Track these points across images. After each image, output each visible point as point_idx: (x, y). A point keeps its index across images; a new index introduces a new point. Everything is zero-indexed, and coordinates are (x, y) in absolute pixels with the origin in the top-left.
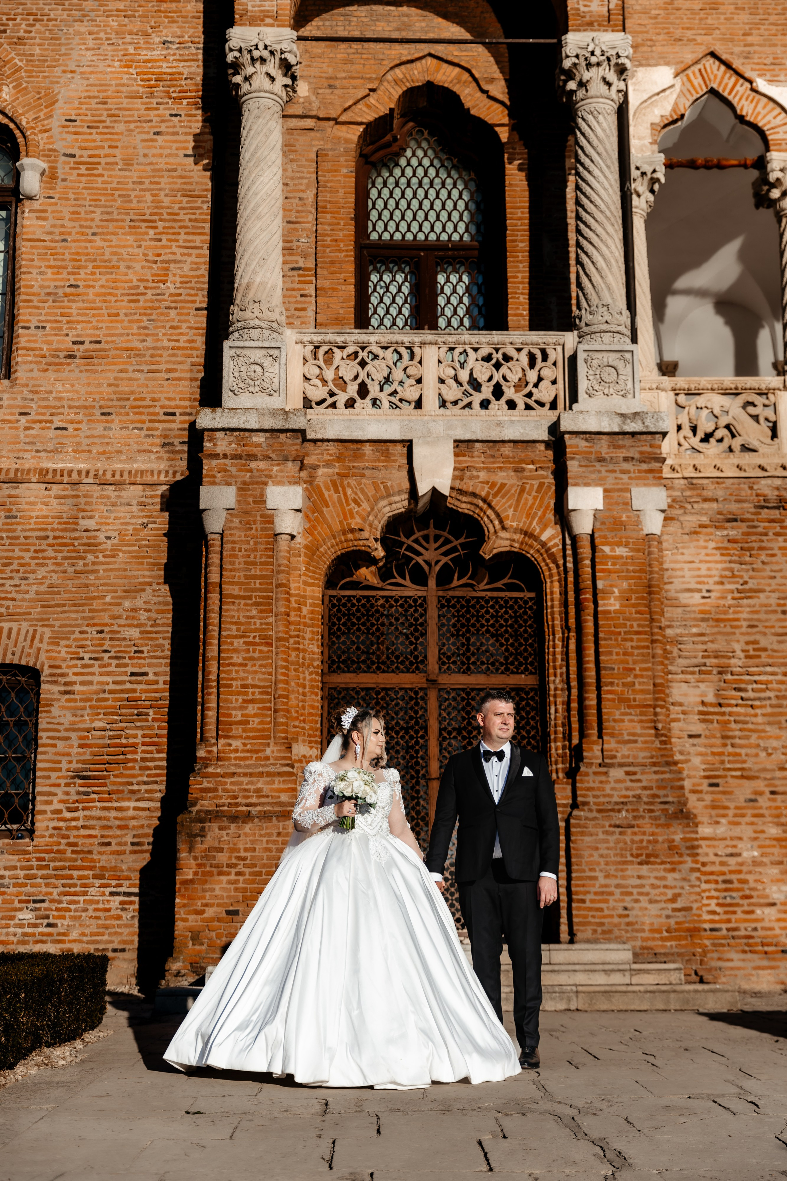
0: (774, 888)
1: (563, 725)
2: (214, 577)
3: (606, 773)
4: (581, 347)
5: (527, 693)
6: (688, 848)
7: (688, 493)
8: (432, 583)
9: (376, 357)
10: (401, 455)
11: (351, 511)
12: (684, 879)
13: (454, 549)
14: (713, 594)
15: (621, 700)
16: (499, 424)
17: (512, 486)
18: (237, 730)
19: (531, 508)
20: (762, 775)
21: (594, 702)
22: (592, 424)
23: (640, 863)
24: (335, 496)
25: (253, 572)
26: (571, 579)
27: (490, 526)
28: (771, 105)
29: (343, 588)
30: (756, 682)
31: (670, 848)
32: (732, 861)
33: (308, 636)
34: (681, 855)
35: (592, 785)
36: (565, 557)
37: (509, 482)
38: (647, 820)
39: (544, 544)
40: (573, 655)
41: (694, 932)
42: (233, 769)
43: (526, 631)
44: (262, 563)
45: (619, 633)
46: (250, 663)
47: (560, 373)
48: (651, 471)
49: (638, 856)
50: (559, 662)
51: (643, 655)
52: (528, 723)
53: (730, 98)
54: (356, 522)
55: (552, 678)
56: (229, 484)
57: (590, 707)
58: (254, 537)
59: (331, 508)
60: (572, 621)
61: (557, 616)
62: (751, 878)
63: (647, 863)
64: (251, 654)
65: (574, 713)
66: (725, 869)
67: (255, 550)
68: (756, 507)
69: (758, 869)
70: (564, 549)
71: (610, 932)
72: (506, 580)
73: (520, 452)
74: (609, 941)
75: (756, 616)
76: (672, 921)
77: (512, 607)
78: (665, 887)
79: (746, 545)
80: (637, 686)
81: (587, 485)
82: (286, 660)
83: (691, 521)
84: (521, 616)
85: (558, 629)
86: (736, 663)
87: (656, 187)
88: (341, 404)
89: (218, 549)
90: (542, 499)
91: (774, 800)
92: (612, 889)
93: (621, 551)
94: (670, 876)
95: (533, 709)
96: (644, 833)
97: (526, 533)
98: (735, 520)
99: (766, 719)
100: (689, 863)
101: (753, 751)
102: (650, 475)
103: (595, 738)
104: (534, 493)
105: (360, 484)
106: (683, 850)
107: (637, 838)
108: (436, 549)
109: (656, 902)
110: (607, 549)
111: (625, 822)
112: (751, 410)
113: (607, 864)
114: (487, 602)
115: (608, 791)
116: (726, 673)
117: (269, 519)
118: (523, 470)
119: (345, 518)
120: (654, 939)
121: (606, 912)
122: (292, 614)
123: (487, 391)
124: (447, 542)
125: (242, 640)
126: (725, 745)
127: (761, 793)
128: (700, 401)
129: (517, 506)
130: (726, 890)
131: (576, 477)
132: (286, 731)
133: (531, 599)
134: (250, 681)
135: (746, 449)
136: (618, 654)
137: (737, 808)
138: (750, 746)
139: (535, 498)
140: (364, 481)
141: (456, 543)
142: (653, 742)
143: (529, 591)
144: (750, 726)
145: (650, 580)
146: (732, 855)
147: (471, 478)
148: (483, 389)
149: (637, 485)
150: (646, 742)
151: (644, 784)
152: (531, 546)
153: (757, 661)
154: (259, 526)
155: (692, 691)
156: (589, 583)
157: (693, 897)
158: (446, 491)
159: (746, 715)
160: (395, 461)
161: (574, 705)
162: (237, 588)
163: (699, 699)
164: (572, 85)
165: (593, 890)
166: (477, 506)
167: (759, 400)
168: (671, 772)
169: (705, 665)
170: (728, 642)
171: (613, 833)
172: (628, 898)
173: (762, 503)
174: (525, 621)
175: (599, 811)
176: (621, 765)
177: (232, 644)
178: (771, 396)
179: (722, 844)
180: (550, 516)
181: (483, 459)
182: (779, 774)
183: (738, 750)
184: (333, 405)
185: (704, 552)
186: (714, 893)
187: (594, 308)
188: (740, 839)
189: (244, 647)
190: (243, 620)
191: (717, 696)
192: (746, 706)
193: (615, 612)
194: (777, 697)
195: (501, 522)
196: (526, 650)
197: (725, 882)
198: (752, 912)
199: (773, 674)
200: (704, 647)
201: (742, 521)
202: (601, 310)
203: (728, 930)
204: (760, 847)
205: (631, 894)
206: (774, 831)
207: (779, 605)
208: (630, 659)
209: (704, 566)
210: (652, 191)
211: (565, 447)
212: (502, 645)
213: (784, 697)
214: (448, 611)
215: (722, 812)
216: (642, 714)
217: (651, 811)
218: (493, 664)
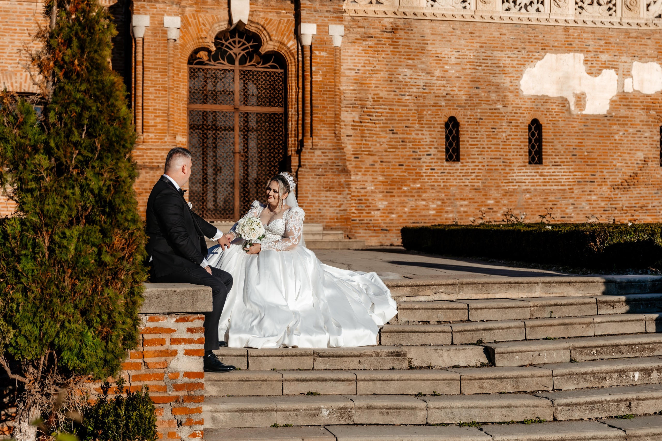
0: (380, 203)
1: (295, 130)
2: (139, 58)
3: (313, 152)
5: (279, 116)
6: (347, 185)
7: (351, 23)
8: (237, 63)
10: (225, 3)
11: (201, 29)
12: (344, 198)
13: (247, 48)
14: (360, 72)
15: (321, 121)
17: (275, 20)
18: (152, 129)
19: (283, 31)
20: (377, 154)
21: (309, 121)
23: (327, 191)
24: (194, 21)
25: (158, 57)
26: (300, 65)
27: (265, 39)
29: (196, 64)
30: (377, 112)
31: (339, 185)
32: (363, 191)
33: (182, 86)
34: (344, 188)
35: (307, 157)
36: (298, 55)
37: (274, 18)
38: (330, 173)
39: (288, 48)
40: (300, 99)
41: (347, 219)
42: (150, 147)
43: (279, 87)
44: (162, 53)
45: (321, 91)
46: (157, 99)
48: (338, 17)
49: (326, 188)
50: (294, 103)
51: (331, 101)
52: (279, 129)
54: (203, 34)
55: (290, 109)
56: (146, 14)
57: (307, 123)
58: (159, 40)
59: (192, 27)
60: (300, 84)
61: (293, 81)
62: (370, 198)
63: (330, 191)
64: (158, 95)
65: (300, 125)
66: (359, 194)
67: (159, 46)
68: (381, 31)
69: (374, 195)
70: (298, 51)
71: (313, 219)
72: (270, 64)
73: (279, 5)
74: (313, 222)
75: (379, 82)
76: (339, 215)
77: (273, 76)
78: (337, 201)
79: (376, 49)
80: (328, 115)
81: (309, 22)
82: (173, 98)
83: (352, 36)
84: (276, 81)
85: (294, 87)
86: (369, 103)
89: (141, 45)
90: (289, 27)
91: (382, 165)
92: (315, 201)
93: (323, 54)
94: (339, 196)
95: (281, 123)
96: (329, 178)
97: (281, 43)
98: (372, 37)
99: (380, 129)
100: (347, 191)
101: (374, 143)
102: (337, 19)
103: (309, 137)
104: (285, 24)
105: (205, 16)
106: (345, 186)
107: (326, 180)
108: (239, 47)
109: (333, 207)
110: (317, 53)
111: (321, 173)
113: (313, 191)
114: (262, 73)
115: (314, 160)
116: (364, 108)
117: (165, 32)
118: (280, 13)
119: (199, 32)
120: (331, 222)
121: (312, 211)
122: (175, 76)
124: (244, 44)
125: (153, 88)
126: (362, 140)
127: (376, 162)
129: (277, 30)
130: (359, 203)
131: (305, 19)
132: (173, 130)
133: (281, 73)
134: (157, 107)
135: (378, 2)
136: (320, 100)
137: (366, 168)
138: (373, 141)
139: (285, 27)
140: (207, 14)
141: (248, 45)
142: (334, 139)
143: (281, 69)
144: (373, 132)
145: (335, 67)
146: (363, 188)
147: (257, 15)
149: (332, 24)
150: (331, 139)
151: (329, 157)
152: (283, 49)
153: (378, 103)
154: (160, 35)
155: (349, 116)
156: (309, 67)
157: (348, 205)
158: (246, 22)
159: (372, 127)
160: (222, 6)
161: (300, 122)
162: (151, 64)
163: (352, 119)
165: (306, 202)
166: (259, 29)
168: (341, 152)
169: (355, 104)
170: (366, 94)
171: (316, 178)
172: (321, 205)
173: (384, 30)
174: (279, 83)
175: (310, 168)
176: (320, 149)
177: (149, 90)
179: (359, 183)
180: (292, 35)
181: (262, 7)
182: (384, 153)
183: (367, 143)
185: (357, 51)
186: (354, 205)
188: (367, 181)
189: (155, 91)
190: (154, 79)
191: (360, 118)
192: (372, 123)
193: (320, 81)
194: (386, 119)
195: (270, 37)
196: (278, 96)
197: (359, 200)
198: (370, 213)
199: (385, 109)
200: (355, 96)
201: (375, 37)
203: (359, 220)
204: (375, 185)
205: (322, 203)
206: (381, 178)
207: (389, 78)
208: (325, 102)
209: (357, 58)
211: (300, 4)
212: (268, 93)
213: (389, 120)
214: (244, 77)
215: (359, 169)
216: (330, 127)
217: (332, 169)
218: (264, 102)
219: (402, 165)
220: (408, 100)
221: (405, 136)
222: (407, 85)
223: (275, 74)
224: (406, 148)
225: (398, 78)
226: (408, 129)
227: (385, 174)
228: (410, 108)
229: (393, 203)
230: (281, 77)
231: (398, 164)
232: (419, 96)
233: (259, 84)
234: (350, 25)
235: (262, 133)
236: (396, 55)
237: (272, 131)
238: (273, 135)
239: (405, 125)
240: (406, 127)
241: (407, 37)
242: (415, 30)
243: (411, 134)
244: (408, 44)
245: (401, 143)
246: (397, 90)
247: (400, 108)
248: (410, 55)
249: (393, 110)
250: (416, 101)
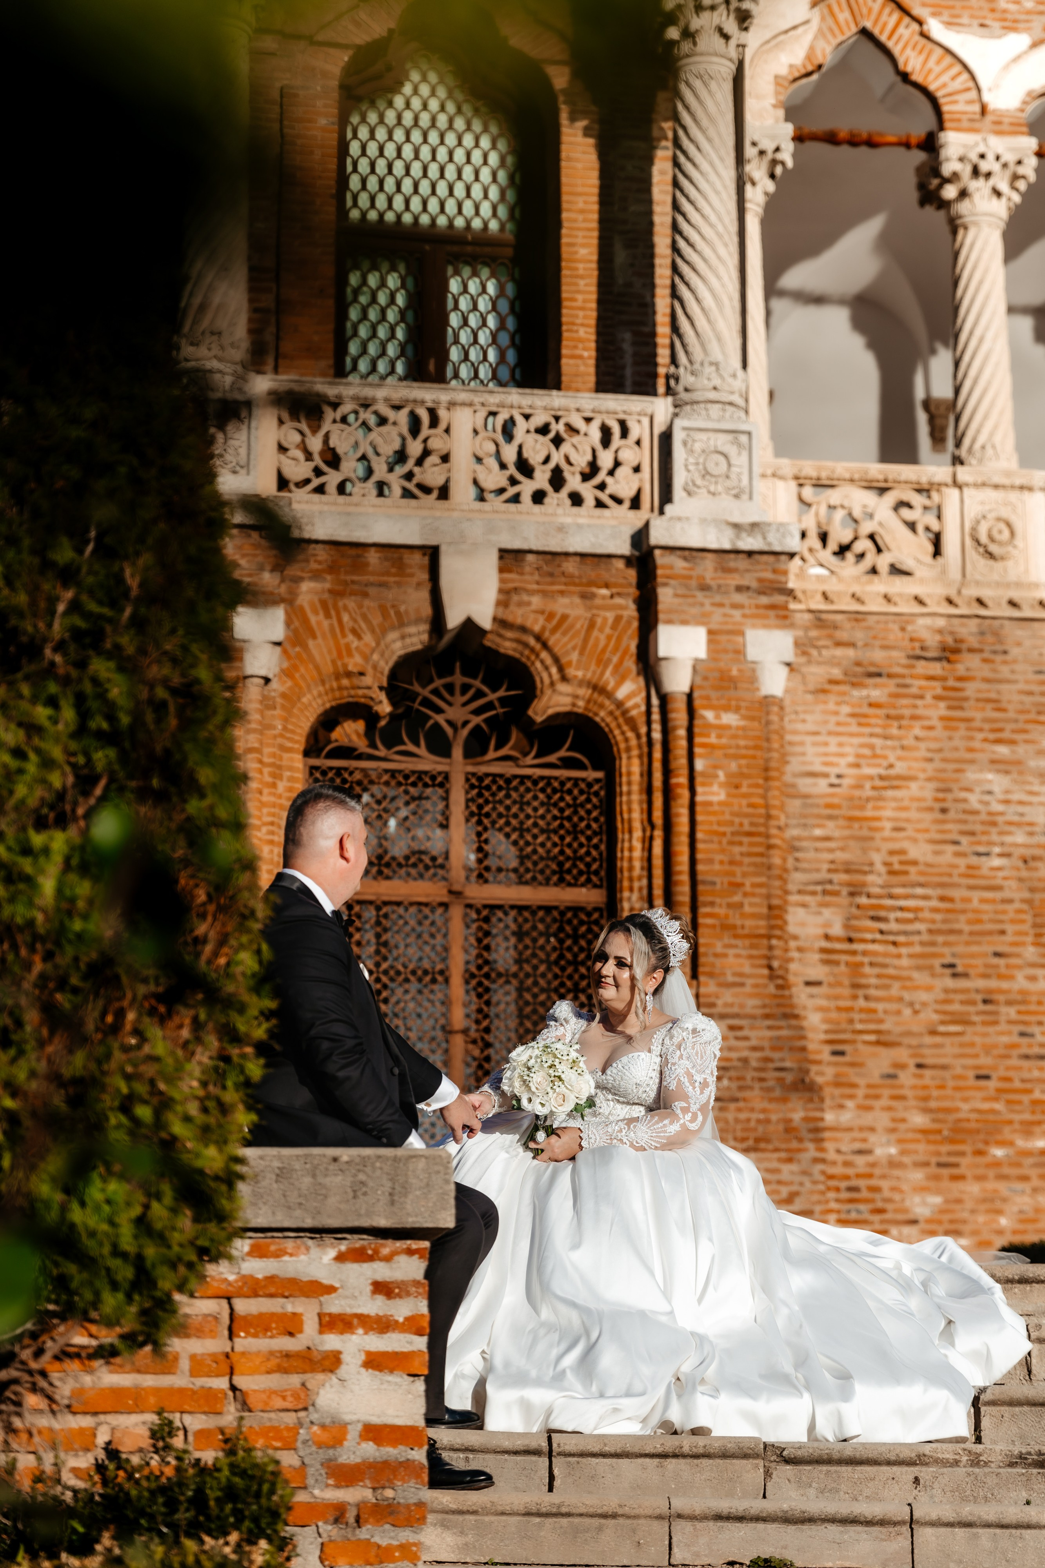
0: (917, 1199)
4: (678, 424)
5: (589, 914)
6: (810, 1131)
7: (814, 633)
8: (458, 752)
9: (383, 421)
10: (421, 567)
11: (348, 647)
12: (805, 1173)
13: (489, 706)
14: (846, 782)
15: (725, 927)
16: (561, 529)
17: (577, 618)
19: (603, 651)
20: (906, 1040)
22: (693, 538)
24: (326, 623)
26: (657, 755)
27: (545, 676)
28: (949, 59)
29: (330, 755)
30: (901, 909)
31: (787, 1131)
32: (860, 1160)
34: (800, 1140)
36: (649, 723)
37: (573, 613)
38: (757, 1092)
39: (619, 704)
40: (658, 862)
43: (588, 827)
45: (724, 834)
47: (647, 456)
48: (772, 607)
49: (743, 1140)
50: (637, 871)
51: (755, 865)
53: (890, 44)
54: (354, 663)
55: (626, 894)
59: (320, 640)
60: (658, 815)
61: (636, 807)
62: (885, 1184)
66: (850, 1171)
68: (910, 657)
69: (896, 1172)
70: (649, 712)
72: (563, 753)
73: (590, 572)
75: (903, 815)
77: (570, 792)
78: (779, 1182)
79: (892, 712)
80: (747, 909)
81: (684, 622)
83: (817, 673)
84: (582, 805)
86: (875, 881)
87: (779, 170)
88: (332, 488)
90: (619, 639)
91: (921, 1076)
93: (730, 719)
94: (786, 1168)
96: (752, 1110)
97: (595, 688)
98: (879, 675)
99: (913, 962)
100: (811, 1151)
101: (893, 1006)
102: (772, 613)
104: (608, 630)
105: (360, 607)
106: (804, 1134)
107: (743, 1116)
108: (465, 704)
110: (710, 715)
111: (727, 1094)
112: (905, 513)
114: (536, 783)
116: (859, 894)
117: (235, 655)
118: (594, 595)
119: (340, 656)
122: (266, 791)
123: (542, 479)
124: (479, 694)
126: (855, 997)
127: (902, 1066)
128: (834, 496)
129: (584, 648)
130: (851, 1201)
131: (670, 611)
133: (597, 781)
135: (896, 570)
136: (721, 862)
137: (869, 1086)
138: (889, 999)
139: (609, 638)
140: (367, 602)
141: (492, 697)
142: (766, 986)
143: (595, 768)
144: (891, 971)
145: (767, 760)
146: (860, 1152)
147: (520, 604)
148: (537, 474)
149: (754, 626)
150: (756, 986)
151: (754, 1042)
152: (602, 706)
153: (902, 879)
155: (812, 919)
156: (684, 761)
157: (816, 1197)
158: (486, 623)
159: (886, 955)
160: (412, 575)
163: (820, 931)
164: (673, 33)
166: (526, 645)
167: (917, 500)
168: (790, 1027)
169: (830, 882)
170: (864, 851)
173: (918, 652)
174: (589, 812)
176: (723, 1017)
178: (935, 495)
179: (847, 1136)
180: (631, 664)
181: (536, 577)
182: (928, 1040)
183: (872, 1005)
184: (320, 490)
185: (833, 719)
186: (833, 1205)
187: (697, 366)
188: (872, 1129)
191: (847, 927)
192: (886, 942)
193: (720, 803)
194: (930, 931)
195: (561, 669)
196: (588, 853)
197: (850, 1189)
199: (925, 898)
200: (830, 856)
201: (889, 676)
202: (709, 370)
204: (900, 1141)
206: (919, 1120)
207: (937, 800)
208: (738, 870)
209: (833, 740)
210: (772, 176)
211: (655, 567)
212: (555, 845)
213: (939, 932)
214: (480, 795)
215: (848, 1091)
216: (752, 946)
217: (762, 1080)
218: (542, 872)
219: (987, 1077)
220: (999, 869)
221: (993, 984)
222: (994, 824)
223: (576, 785)
224: (996, 1023)
225: (965, 800)
226: (1001, 962)
227: (933, 1104)
228: (1007, 894)
229: (959, 1201)
230: (596, 794)
231: (971, 1074)
232: (1034, 858)
233: (528, 817)
234: (811, 640)
235: (535, 968)
236: (955, 729)
237: (569, 963)
238: (570, 977)
239: (990, 949)
240: (997, 954)
241: (991, 675)
242: (1015, 652)
243: (1011, 978)
244: (993, 695)
245: (981, 1007)
246: (964, 840)
247: (976, 895)
248: (1000, 730)
249: (951, 900)
250: (1024, 874)
